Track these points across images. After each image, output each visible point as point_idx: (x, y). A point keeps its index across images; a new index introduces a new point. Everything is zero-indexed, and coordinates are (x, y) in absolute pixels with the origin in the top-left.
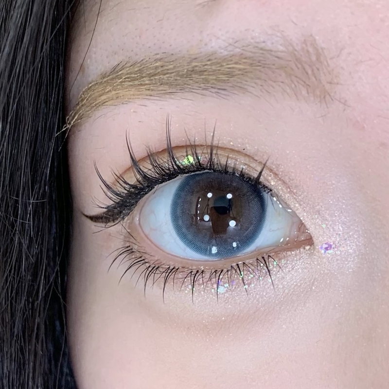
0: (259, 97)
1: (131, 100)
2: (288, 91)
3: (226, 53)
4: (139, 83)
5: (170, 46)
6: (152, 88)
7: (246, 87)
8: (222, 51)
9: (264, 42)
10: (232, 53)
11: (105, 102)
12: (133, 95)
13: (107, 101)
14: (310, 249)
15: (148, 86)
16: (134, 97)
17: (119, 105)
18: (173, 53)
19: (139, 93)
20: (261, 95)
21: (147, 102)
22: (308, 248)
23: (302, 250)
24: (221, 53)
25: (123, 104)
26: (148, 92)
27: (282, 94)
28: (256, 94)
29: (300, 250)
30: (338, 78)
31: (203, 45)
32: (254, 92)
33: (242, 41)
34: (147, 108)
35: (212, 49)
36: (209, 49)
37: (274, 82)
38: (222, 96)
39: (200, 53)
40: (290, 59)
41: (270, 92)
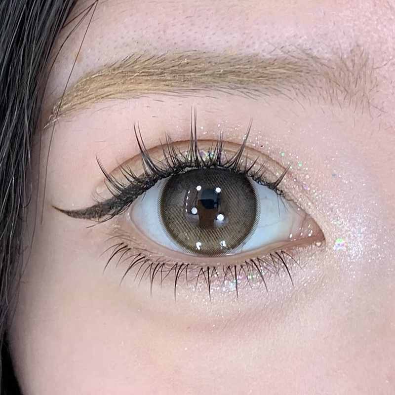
0: (292, 100)
1: (144, 95)
2: (325, 96)
3: (269, 56)
4: (158, 78)
5: (203, 44)
6: (173, 84)
7: (280, 90)
8: (265, 54)
9: (310, 49)
10: (275, 57)
11: (110, 95)
12: (148, 89)
13: (113, 94)
14: (321, 245)
15: (170, 82)
16: (149, 92)
17: (130, 98)
18: (205, 51)
19: (155, 88)
20: (295, 98)
21: (164, 98)
22: (319, 244)
23: (314, 246)
24: (264, 56)
25: (134, 98)
26: (167, 88)
27: (318, 98)
28: (290, 97)
29: (312, 246)
30: (378, 86)
31: (245, 47)
32: (288, 95)
33: (288, 47)
34: (164, 103)
35: (254, 52)
36: (251, 51)
37: (313, 87)
38: (252, 96)
39: (240, 54)
40: (333, 67)
41: (305, 95)
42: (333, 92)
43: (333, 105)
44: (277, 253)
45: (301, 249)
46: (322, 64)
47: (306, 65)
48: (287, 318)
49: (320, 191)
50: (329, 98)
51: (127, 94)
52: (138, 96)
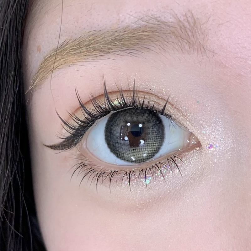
1: (74, 64)
2: (177, 48)
3: (135, 26)
4: (79, 52)
5: (98, 25)
6: (88, 54)
7: (149, 47)
8: (133, 25)
9: (160, 17)
10: (139, 25)
11: (58, 67)
12: (76, 60)
14: (199, 149)
15: (85, 53)
16: (77, 61)
17: (67, 67)
18: (100, 30)
19: (80, 58)
20: (159, 52)
21: (85, 64)
23: (194, 150)
24: (133, 26)
25: (69, 66)
26: (85, 57)
27: (173, 50)
28: (157, 52)
29: (193, 151)
30: (208, 36)
31: (121, 22)
32: (155, 50)
33: (145, 18)
34: (86, 67)
35: (127, 25)
36: (124, 24)
37: (168, 42)
38: (134, 55)
39: (119, 28)
40: (177, 27)
41: (165, 49)
42: (181, 44)
43: (183, 53)
44: (171, 158)
45: (187, 153)
46: (169, 26)
47: (159, 28)
48: (184, 197)
49: (193, 114)
50: (180, 49)
51: (66, 64)
52: (71, 64)
